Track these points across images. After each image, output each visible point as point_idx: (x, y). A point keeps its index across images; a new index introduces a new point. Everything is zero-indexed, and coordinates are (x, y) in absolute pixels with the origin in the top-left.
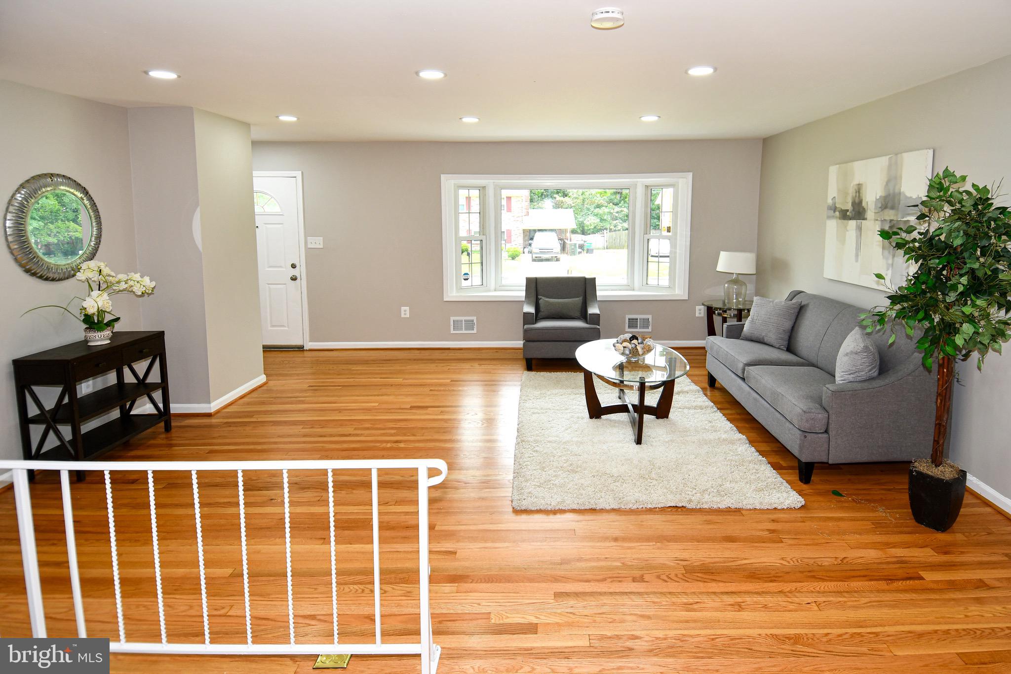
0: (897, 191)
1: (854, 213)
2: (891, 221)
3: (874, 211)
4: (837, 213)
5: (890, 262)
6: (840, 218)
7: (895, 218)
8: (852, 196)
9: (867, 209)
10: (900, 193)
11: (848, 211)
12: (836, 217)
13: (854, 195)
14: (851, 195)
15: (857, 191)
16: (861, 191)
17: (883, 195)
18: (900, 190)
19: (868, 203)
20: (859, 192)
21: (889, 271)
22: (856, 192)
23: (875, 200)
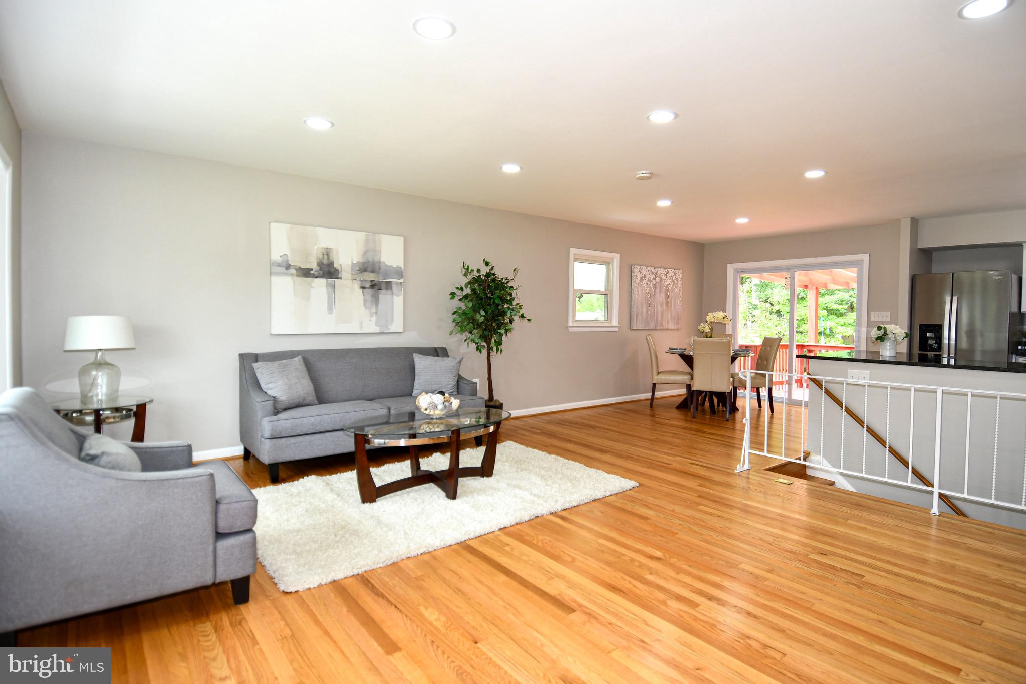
0: (376, 259)
1: (321, 272)
2: (372, 281)
3: (350, 272)
4: (294, 271)
5: (374, 310)
6: (297, 276)
7: (376, 279)
8: (318, 258)
9: (342, 271)
10: (380, 262)
11: (312, 269)
12: (292, 275)
13: (321, 256)
14: (315, 256)
15: (325, 253)
16: (331, 255)
17: (361, 260)
18: (380, 259)
19: (342, 265)
20: (327, 255)
21: (372, 318)
22: (323, 254)
23: (351, 263)
